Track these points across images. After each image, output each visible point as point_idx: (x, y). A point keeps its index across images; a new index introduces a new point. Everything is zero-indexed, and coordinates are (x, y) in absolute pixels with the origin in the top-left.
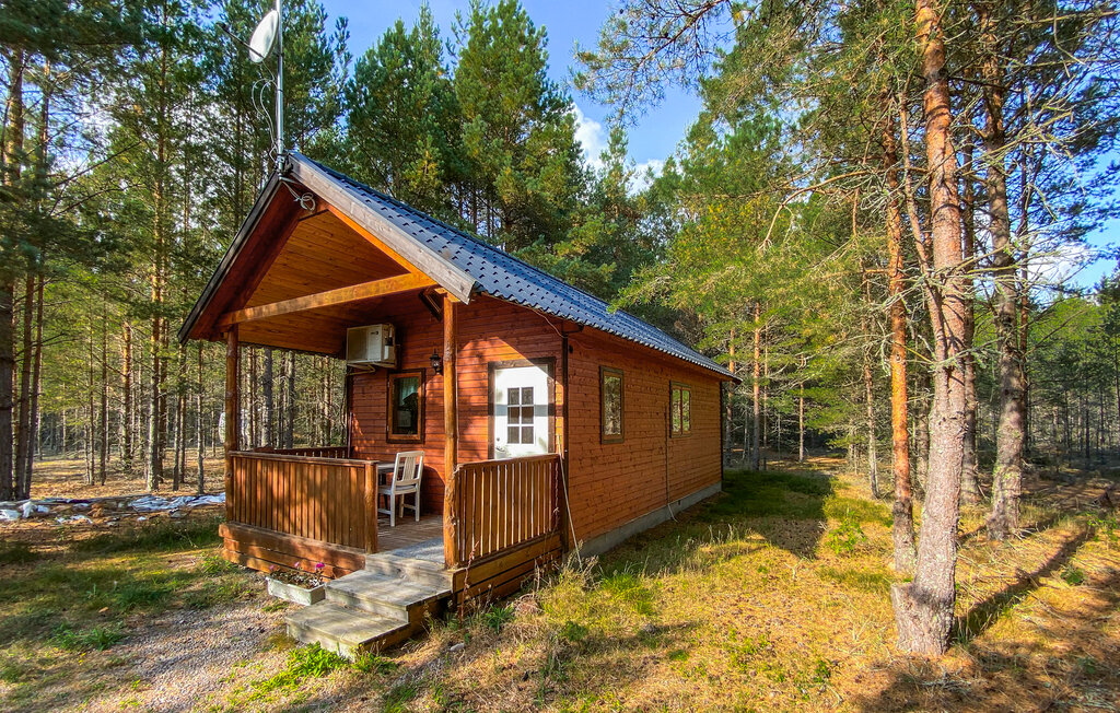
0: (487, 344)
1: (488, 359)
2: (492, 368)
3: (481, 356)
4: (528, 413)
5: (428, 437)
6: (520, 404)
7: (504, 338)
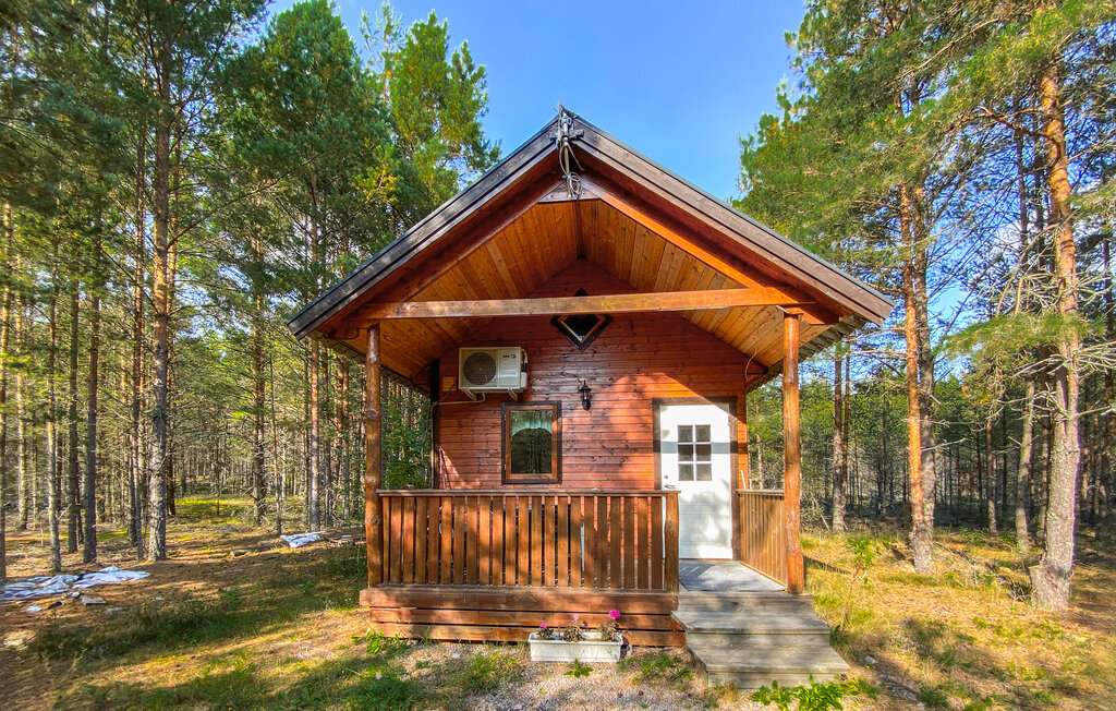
0: (649, 380)
1: (650, 395)
2: (657, 404)
3: (639, 392)
4: (705, 451)
5: (565, 477)
6: (695, 441)
7: (672, 375)
